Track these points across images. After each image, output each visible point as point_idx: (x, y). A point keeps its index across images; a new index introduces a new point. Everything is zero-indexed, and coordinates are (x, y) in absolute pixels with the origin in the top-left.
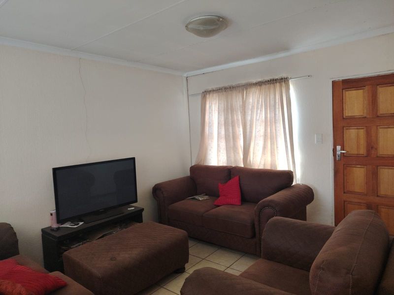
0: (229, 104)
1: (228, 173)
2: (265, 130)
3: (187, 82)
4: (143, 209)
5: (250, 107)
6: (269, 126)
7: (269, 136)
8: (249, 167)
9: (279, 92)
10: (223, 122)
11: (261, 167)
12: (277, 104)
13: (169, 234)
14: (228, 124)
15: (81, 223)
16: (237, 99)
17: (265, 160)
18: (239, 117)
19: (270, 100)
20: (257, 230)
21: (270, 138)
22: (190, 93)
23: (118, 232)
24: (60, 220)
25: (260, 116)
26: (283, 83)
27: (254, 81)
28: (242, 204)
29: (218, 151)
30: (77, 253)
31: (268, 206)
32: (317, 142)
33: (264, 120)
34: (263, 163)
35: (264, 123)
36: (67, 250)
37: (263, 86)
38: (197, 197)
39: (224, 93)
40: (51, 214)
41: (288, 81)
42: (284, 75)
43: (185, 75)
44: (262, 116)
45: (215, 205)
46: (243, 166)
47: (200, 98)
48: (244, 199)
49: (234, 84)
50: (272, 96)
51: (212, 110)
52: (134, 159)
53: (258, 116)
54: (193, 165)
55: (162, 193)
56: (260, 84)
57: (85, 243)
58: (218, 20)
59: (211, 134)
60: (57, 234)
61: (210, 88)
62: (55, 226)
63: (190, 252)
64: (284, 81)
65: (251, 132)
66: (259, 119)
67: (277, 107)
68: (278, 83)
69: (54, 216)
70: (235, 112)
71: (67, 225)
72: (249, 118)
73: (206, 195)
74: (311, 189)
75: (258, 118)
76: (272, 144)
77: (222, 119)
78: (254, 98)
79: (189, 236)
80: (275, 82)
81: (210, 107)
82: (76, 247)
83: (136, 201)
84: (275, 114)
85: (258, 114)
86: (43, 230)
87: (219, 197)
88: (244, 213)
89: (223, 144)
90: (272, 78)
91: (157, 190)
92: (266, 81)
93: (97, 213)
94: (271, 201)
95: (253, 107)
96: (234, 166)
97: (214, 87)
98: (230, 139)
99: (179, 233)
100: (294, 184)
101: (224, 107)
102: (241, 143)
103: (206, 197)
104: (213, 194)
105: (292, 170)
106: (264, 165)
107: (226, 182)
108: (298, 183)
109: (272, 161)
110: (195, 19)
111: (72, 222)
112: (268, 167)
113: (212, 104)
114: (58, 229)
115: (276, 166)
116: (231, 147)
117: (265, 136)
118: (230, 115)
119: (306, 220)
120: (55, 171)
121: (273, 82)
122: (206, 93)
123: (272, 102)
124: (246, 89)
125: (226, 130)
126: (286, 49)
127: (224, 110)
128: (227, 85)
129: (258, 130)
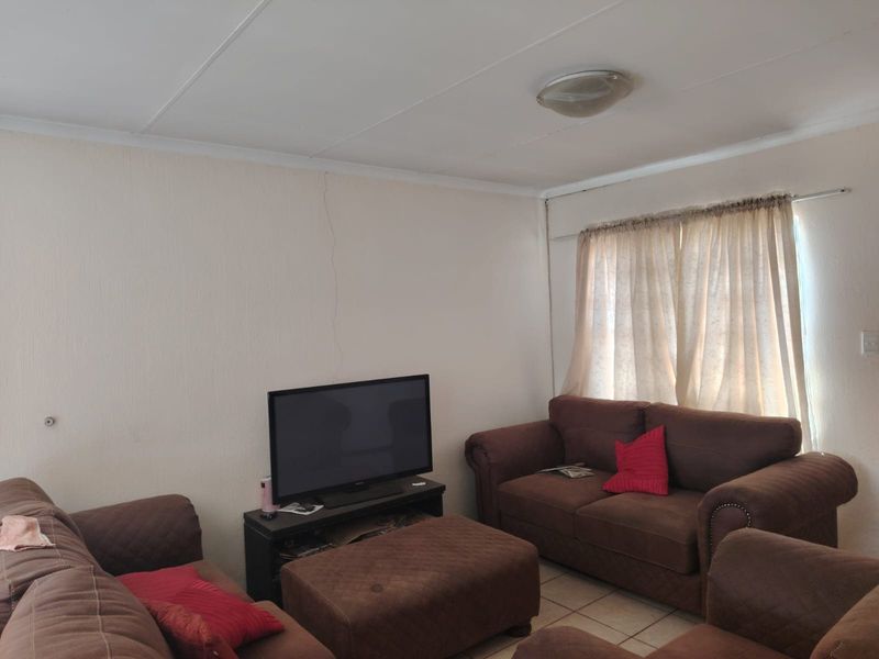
0: (644, 260)
1: (639, 418)
2: (731, 320)
3: (547, 210)
4: (443, 488)
5: (695, 265)
6: (741, 312)
7: (741, 334)
8: (691, 407)
9: (765, 230)
10: (629, 300)
11: (721, 408)
12: (761, 258)
13: (497, 547)
14: (640, 303)
15: (318, 508)
16: (662, 248)
17: (730, 390)
18: (666, 287)
19: (742, 248)
20: (703, 555)
21: (743, 339)
22: (552, 234)
23: (390, 533)
24: (278, 499)
25: (717, 286)
26: (776, 209)
27: (705, 205)
28: (670, 493)
29: (617, 365)
30: (306, 568)
31: (732, 501)
32: (866, 350)
33: (728, 297)
34: (725, 397)
35: (728, 303)
36: (288, 561)
37: (727, 217)
38: (563, 470)
39: (632, 233)
40: (263, 485)
41: (789, 203)
42: (779, 190)
43: (543, 195)
44: (724, 287)
45: (606, 491)
46: (676, 404)
47: (574, 245)
48: (676, 483)
49: (655, 211)
50: (748, 239)
51: (603, 272)
52: (426, 378)
53: (714, 287)
54: (557, 395)
55: (486, 454)
56: (717, 211)
57: (324, 549)
58: (610, 80)
59: (601, 325)
60: (272, 527)
61: (598, 222)
62: (269, 509)
63: (544, 591)
64: (779, 203)
65: (696, 324)
66: (715, 295)
67: (761, 265)
68: (762, 209)
69: (269, 487)
70: (657, 278)
71: (292, 509)
72: (690, 290)
73: (585, 466)
74: (850, 467)
75: (713, 290)
76: (749, 353)
77: (627, 292)
78: (703, 242)
79: (540, 556)
80: (754, 206)
81: (599, 265)
82: (308, 555)
83: (429, 468)
84: (756, 282)
85: (715, 283)
86: (246, 516)
87: (615, 472)
88: (673, 515)
89: (628, 350)
90: (747, 196)
91: (474, 448)
92: (733, 205)
93: (349, 488)
94: (738, 490)
95: (701, 264)
96: (652, 402)
97: (608, 220)
98: (644, 338)
99: (519, 547)
100: (803, 451)
101: (631, 264)
102: (671, 348)
103: (585, 472)
104: (602, 464)
105: (799, 419)
106: (729, 403)
107: (634, 440)
108: (814, 449)
109: (747, 393)
110: (558, 81)
111: (301, 504)
112: (739, 409)
113: (602, 257)
114: (274, 515)
115: (757, 406)
116: (646, 359)
117: (732, 334)
118: (645, 283)
119: (836, 547)
120: (273, 396)
121: (750, 205)
122: (588, 234)
123: (749, 255)
124: (685, 223)
125: (636, 318)
126: (782, 127)
127: (631, 272)
128: (636, 213)
129: (714, 319)
